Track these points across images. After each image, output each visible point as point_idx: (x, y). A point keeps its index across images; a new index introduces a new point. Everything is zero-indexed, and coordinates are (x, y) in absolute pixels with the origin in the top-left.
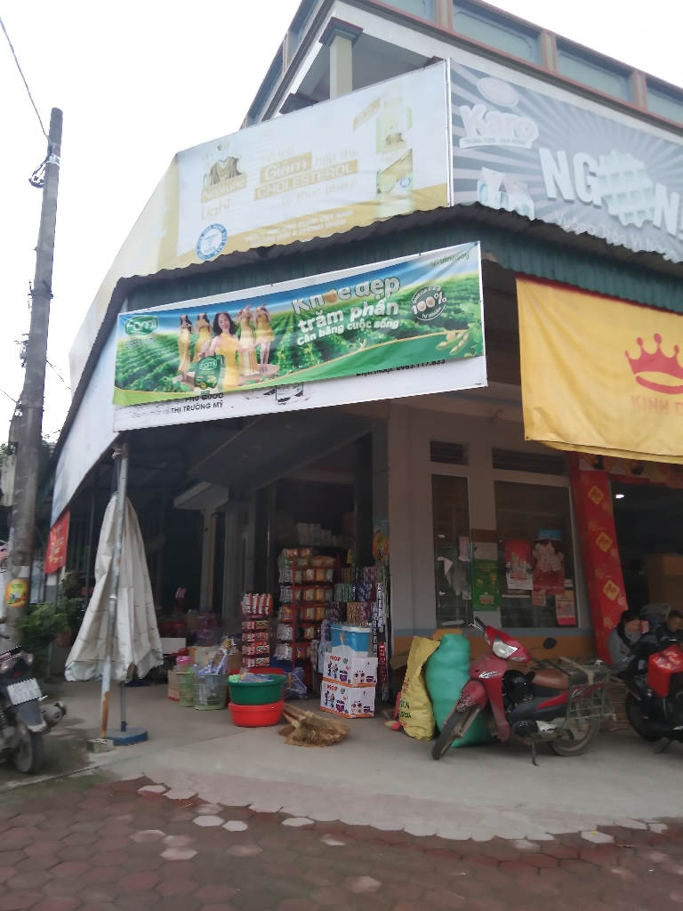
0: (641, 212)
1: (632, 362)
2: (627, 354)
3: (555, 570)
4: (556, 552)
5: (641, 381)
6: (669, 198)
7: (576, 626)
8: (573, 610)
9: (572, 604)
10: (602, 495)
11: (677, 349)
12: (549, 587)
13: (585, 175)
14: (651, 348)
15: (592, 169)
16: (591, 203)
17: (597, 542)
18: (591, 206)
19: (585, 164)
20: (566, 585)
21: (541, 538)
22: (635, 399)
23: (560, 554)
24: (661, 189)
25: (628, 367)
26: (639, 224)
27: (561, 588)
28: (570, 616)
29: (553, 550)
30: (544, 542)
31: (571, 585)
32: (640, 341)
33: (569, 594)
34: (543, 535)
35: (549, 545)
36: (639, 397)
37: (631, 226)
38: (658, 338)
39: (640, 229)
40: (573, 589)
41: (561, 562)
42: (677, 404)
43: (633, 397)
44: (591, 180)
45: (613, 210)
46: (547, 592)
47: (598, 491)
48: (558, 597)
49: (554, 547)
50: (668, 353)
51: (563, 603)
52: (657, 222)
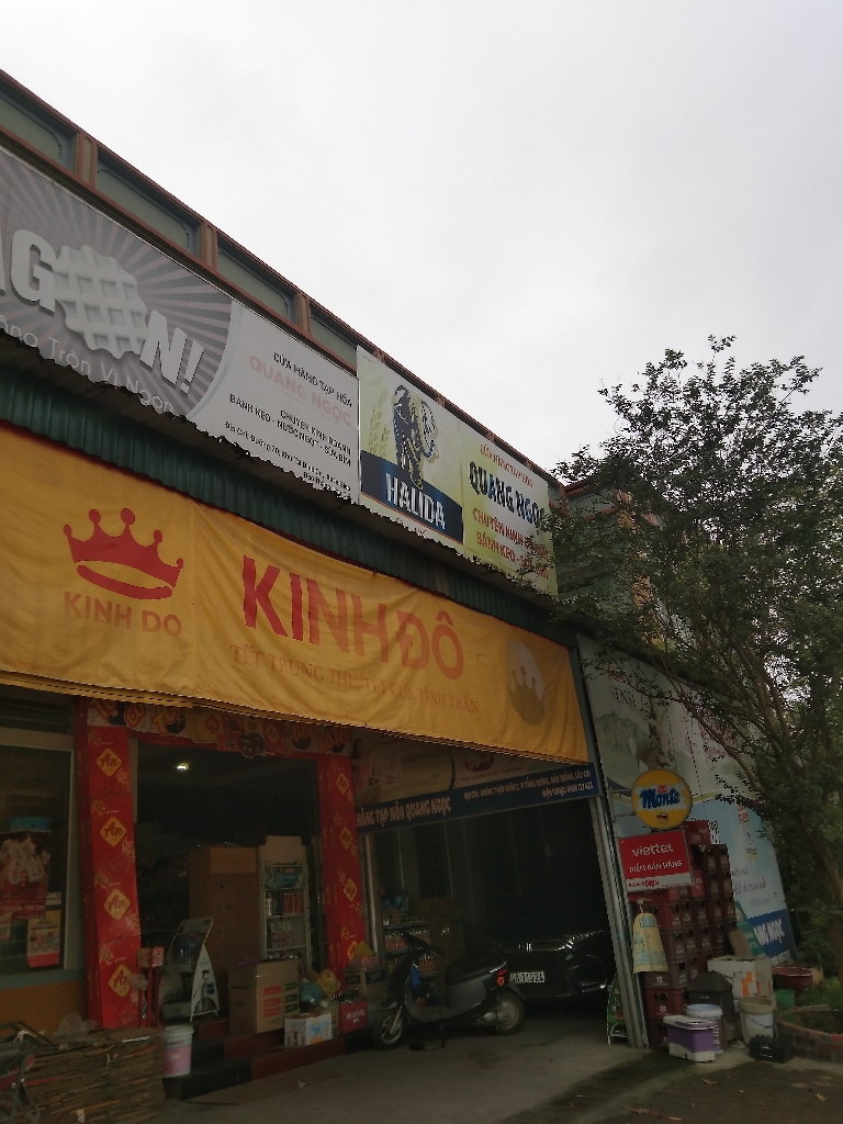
0: (121, 339)
1: (74, 543)
2: (67, 530)
3: (32, 879)
4: (38, 852)
5: (86, 573)
6: (171, 334)
7: (60, 966)
8: (57, 941)
9: (57, 931)
10: (119, 761)
11: (158, 536)
12: (19, 908)
13: (32, 263)
14: (113, 527)
15: (43, 258)
16: (36, 303)
17: (103, 833)
18: (36, 308)
19: (34, 248)
20: (49, 903)
21: (14, 830)
22: (70, 600)
23: (44, 853)
24: (159, 321)
25: (67, 550)
26: (118, 355)
27: (41, 908)
28: (51, 951)
29: (33, 847)
30: (20, 837)
31: (58, 902)
32: (95, 516)
33: (54, 916)
34: (18, 826)
35: (29, 839)
36: (78, 596)
37: (103, 352)
38: (128, 516)
39: (118, 362)
40: (62, 907)
41: (46, 867)
42: (146, 614)
43: (67, 594)
44: (39, 272)
45: (73, 323)
46: (14, 917)
47: (113, 756)
48: (33, 922)
49: (34, 843)
50: (143, 538)
51: (39, 933)
52: (148, 359)
